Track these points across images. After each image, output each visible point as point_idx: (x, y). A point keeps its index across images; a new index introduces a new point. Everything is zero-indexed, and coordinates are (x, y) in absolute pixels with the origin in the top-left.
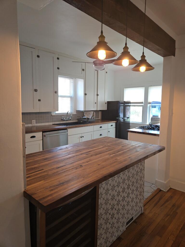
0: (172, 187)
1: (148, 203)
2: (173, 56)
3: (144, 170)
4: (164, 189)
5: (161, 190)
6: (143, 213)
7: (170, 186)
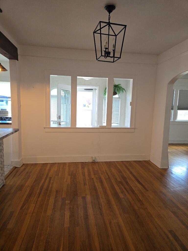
0: (24, 163)
1: (7, 177)
2: (17, 60)
3: (3, 150)
4: (19, 166)
5: (16, 167)
6: (4, 185)
7: (23, 163)
